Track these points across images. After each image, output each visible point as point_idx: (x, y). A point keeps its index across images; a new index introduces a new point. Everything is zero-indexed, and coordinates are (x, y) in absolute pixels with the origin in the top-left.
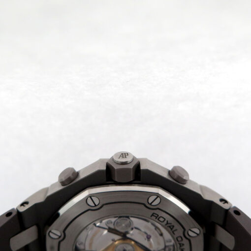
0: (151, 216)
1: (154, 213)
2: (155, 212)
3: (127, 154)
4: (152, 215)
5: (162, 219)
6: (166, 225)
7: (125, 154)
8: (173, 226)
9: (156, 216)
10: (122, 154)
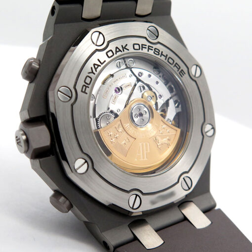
0: (87, 93)
1: (82, 91)
2: (79, 90)
3: (16, 137)
4: (85, 92)
5: (88, 80)
6: (94, 74)
7: (17, 140)
8: (94, 65)
9: (84, 87)
10: (18, 143)
